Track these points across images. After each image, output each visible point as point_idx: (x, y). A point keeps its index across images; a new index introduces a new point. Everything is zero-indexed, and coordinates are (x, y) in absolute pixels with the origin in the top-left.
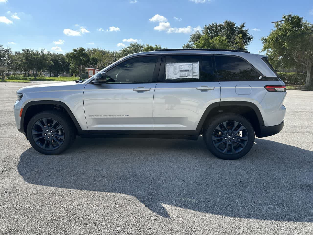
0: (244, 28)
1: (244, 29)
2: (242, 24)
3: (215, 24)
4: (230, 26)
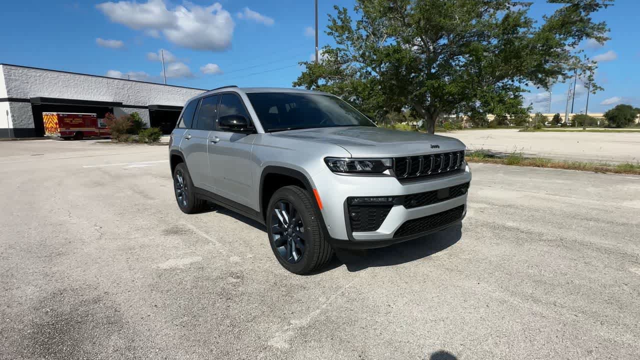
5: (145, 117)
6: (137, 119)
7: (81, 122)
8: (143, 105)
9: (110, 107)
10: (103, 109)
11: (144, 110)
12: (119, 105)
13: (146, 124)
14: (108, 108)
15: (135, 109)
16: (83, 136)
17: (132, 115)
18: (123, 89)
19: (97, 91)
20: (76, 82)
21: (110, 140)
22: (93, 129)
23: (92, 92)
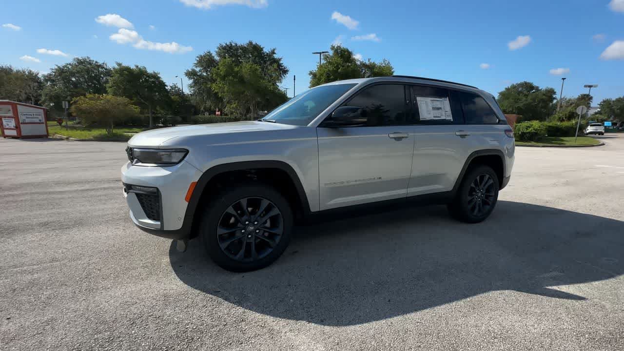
0: (274, 55)
1: (276, 56)
2: (272, 49)
3: (233, 45)
4: (255, 50)
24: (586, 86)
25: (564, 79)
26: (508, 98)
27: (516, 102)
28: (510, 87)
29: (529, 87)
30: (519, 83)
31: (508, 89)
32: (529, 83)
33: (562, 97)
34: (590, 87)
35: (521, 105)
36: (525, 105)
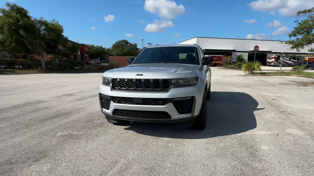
5: (245, 57)
6: (241, 58)
7: (216, 59)
8: (246, 51)
9: (231, 52)
10: (228, 53)
11: (246, 53)
12: (235, 51)
13: (245, 60)
14: (230, 53)
15: (242, 53)
16: (216, 65)
17: (240, 56)
18: (238, 44)
19: (227, 45)
20: (220, 42)
21: (222, 67)
22: (220, 62)
23: (225, 46)
24: (148, 44)
25: (143, 40)
26: (118, 48)
27: (123, 50)
28: (117, 42)
29: (126, 42)
30: (122, 40)
31: (116, 43)
32: (126, 41)
33: (143, 47)
34: (150, 44)
35: (125, 51)
36: (127, 51)
